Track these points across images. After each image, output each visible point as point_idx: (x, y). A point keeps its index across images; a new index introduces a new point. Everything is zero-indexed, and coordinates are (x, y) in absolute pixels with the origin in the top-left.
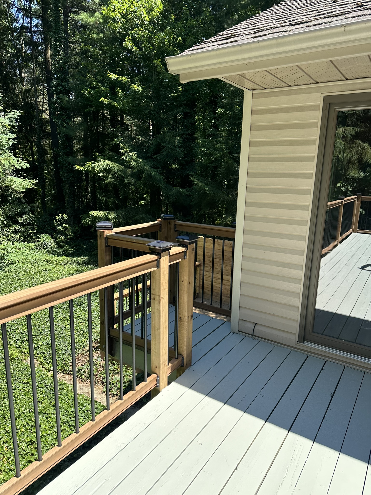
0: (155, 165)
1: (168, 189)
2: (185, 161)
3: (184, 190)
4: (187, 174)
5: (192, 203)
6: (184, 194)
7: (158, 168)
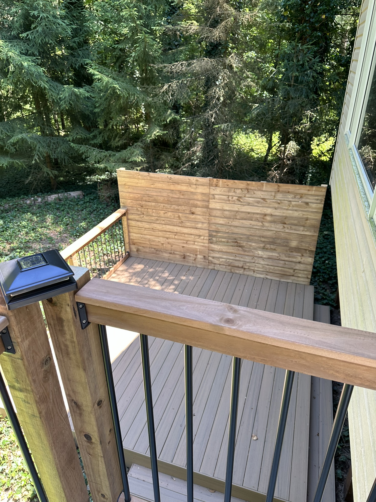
0: (28, 51)
1: (55, 90)
2: (74, 42)
3: (81, 90)
4: (82, 64)
5: (96, 110)
6: (81, 97)
7: (33, 55)
